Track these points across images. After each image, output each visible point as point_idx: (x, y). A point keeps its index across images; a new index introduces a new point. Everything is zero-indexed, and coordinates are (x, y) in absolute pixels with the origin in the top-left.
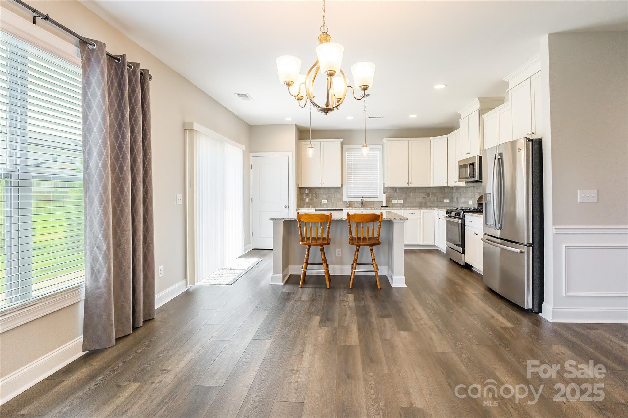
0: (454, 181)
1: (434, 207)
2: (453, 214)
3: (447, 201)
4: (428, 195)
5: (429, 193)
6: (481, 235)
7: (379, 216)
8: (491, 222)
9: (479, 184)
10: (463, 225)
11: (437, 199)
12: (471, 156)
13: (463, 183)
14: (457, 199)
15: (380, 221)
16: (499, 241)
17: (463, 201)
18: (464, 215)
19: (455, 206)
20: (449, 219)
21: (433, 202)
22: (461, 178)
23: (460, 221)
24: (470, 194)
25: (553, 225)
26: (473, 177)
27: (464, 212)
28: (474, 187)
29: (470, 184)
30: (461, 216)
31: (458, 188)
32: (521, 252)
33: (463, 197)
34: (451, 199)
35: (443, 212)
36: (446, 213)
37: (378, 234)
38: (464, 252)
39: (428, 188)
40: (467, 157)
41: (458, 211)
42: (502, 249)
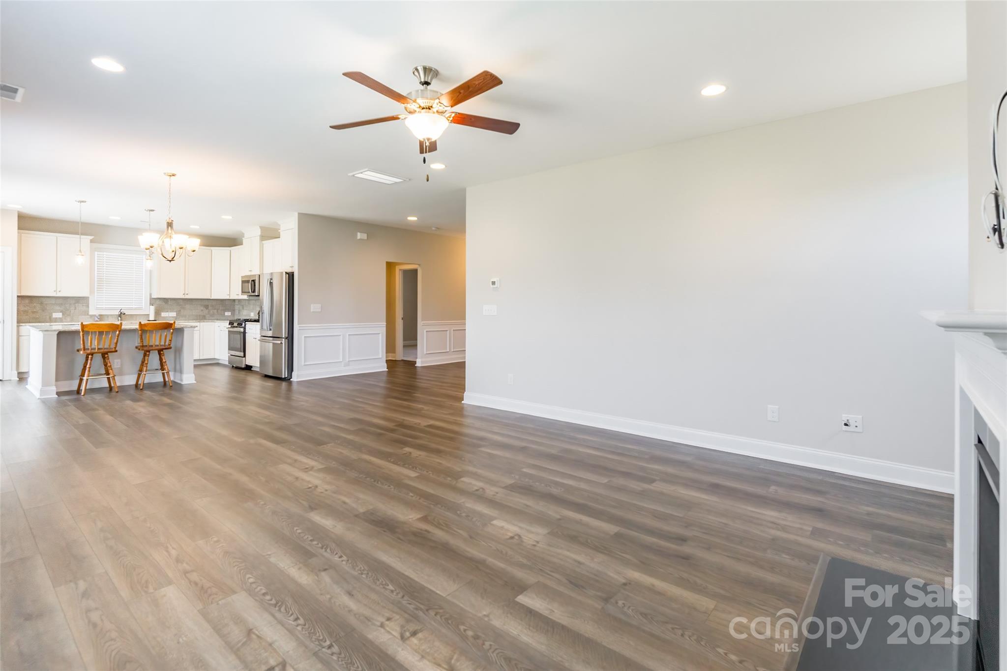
0: (236, 293)
1: (215, 320)
2: (235, 324)
3: (228, 314)
4: (207, 307)
5: (208, 305)
6: (258, 337)
7: (172, 324)
8: (265, 327)
9: (257, 298)
10: (244, 333)
11: (217, 311)
12: (253, 273)
13: (245, 297)
14: (239, 311)
15: (173, 328)
16: (271, 339)
17: (246, 314)
18: (245, 324)
19: (236, 318)
20: (231, 329)
21: (212, 315)
22: (243, 292)
23: (242, 330)
24: (252, 306)
25: (298, 324)
26: (254, 292)
27: (245, 322)
28: (255, 300)
29: (251, 298)
30: (243, 326)
31: (239, 300)
32: (281, 343)
33: (246, 310)
34: (233, 311)
35: (226, 324)
36: (229, 324)
37: (170, 339)
38: (245, 356)
39: (206, 300)
40: (249, 274)
41: (239, 322)
42: (273, 343)
